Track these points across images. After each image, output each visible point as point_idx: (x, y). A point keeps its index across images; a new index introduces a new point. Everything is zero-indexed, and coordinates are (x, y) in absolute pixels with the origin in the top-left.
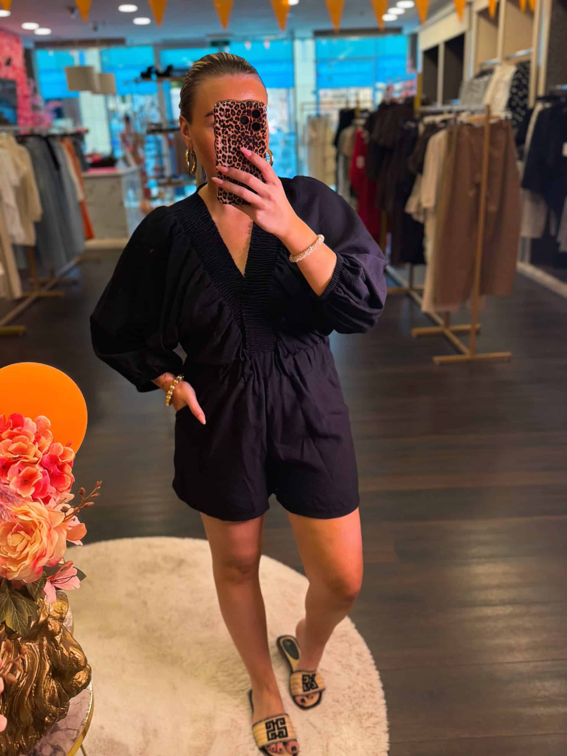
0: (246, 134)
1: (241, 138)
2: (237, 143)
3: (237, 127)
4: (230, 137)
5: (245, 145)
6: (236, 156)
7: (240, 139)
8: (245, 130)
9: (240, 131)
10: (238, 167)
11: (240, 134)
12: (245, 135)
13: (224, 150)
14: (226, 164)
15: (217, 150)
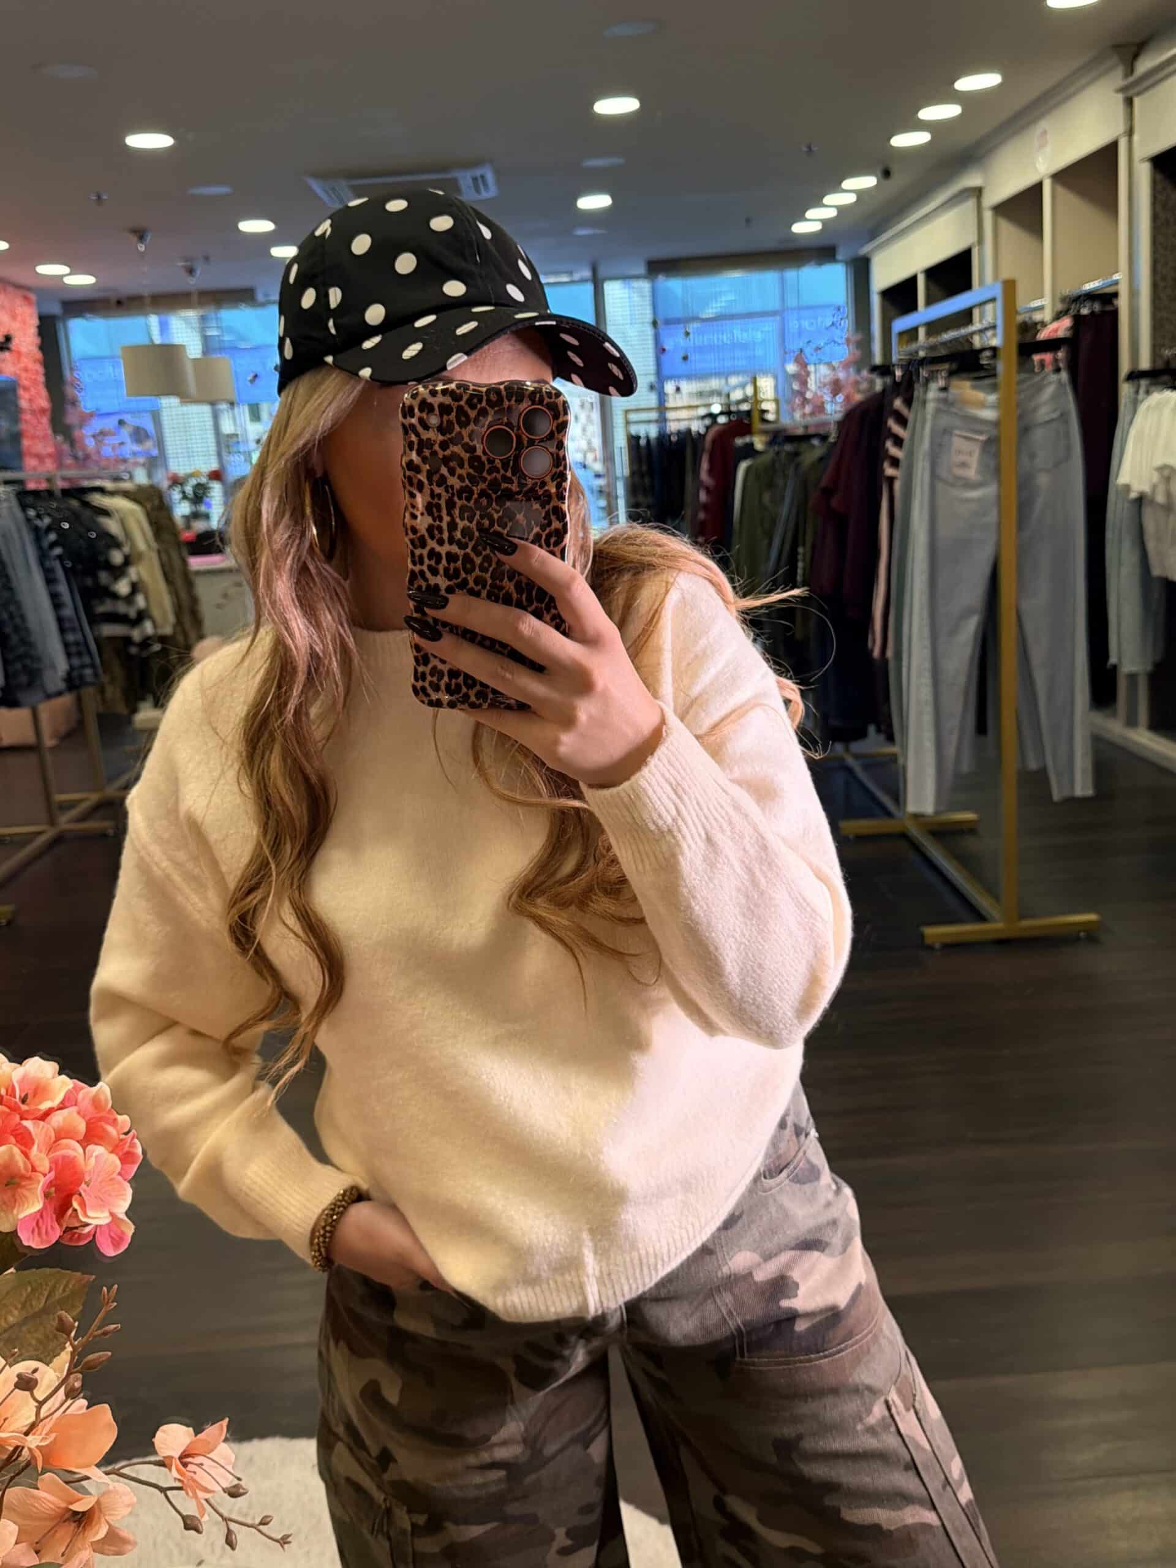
0: (504, 485)
1: (489, 497)
2: (475, 515)
3: (476, 464)
4: (453, 494)
5: (500, 518)
6: (473, 555)
7: (484, 501)
8: (502, 472)
9: (485, 474)
10: (479, 587)
11: (483, 486)
12: (500, 485)
13: (432, 537)
14: (442, 582)
15: (411, 536)
